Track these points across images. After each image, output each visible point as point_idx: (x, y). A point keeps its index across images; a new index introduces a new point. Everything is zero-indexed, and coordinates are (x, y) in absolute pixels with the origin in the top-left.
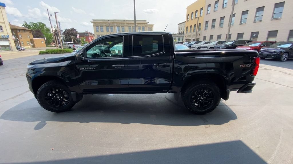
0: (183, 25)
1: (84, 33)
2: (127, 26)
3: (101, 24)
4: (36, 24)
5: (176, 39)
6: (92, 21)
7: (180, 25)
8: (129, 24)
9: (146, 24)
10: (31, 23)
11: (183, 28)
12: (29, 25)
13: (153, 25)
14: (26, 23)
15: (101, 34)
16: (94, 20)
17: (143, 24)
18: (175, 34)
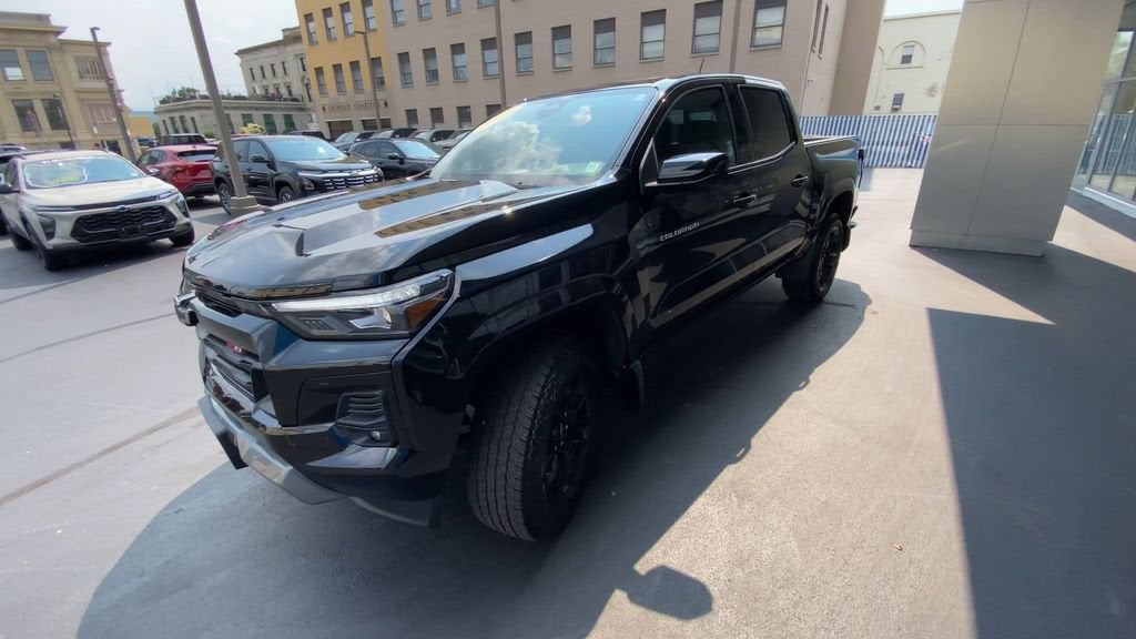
0: (264, 59)
7: (249, 57)
9: (52, 39)
11: (268, 71)
17: (35, 37)
18: (239, 98)
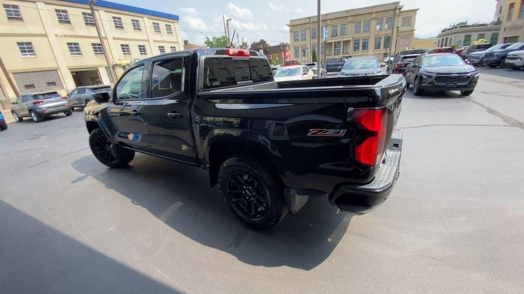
1: (279, 46)
2: (352, 22)
3: (303, 26)
4: (219, 39)
5: (486, 36)
6: (289, 23)
8: (358, 17)
9: (397, 12)
10: (214, 38)
12: (212, 42)
13: (416, 10)
14: (208, 39)
15: (300, 45)
16: (291, 21)
17: (391, 12)
18: (484, 25)
